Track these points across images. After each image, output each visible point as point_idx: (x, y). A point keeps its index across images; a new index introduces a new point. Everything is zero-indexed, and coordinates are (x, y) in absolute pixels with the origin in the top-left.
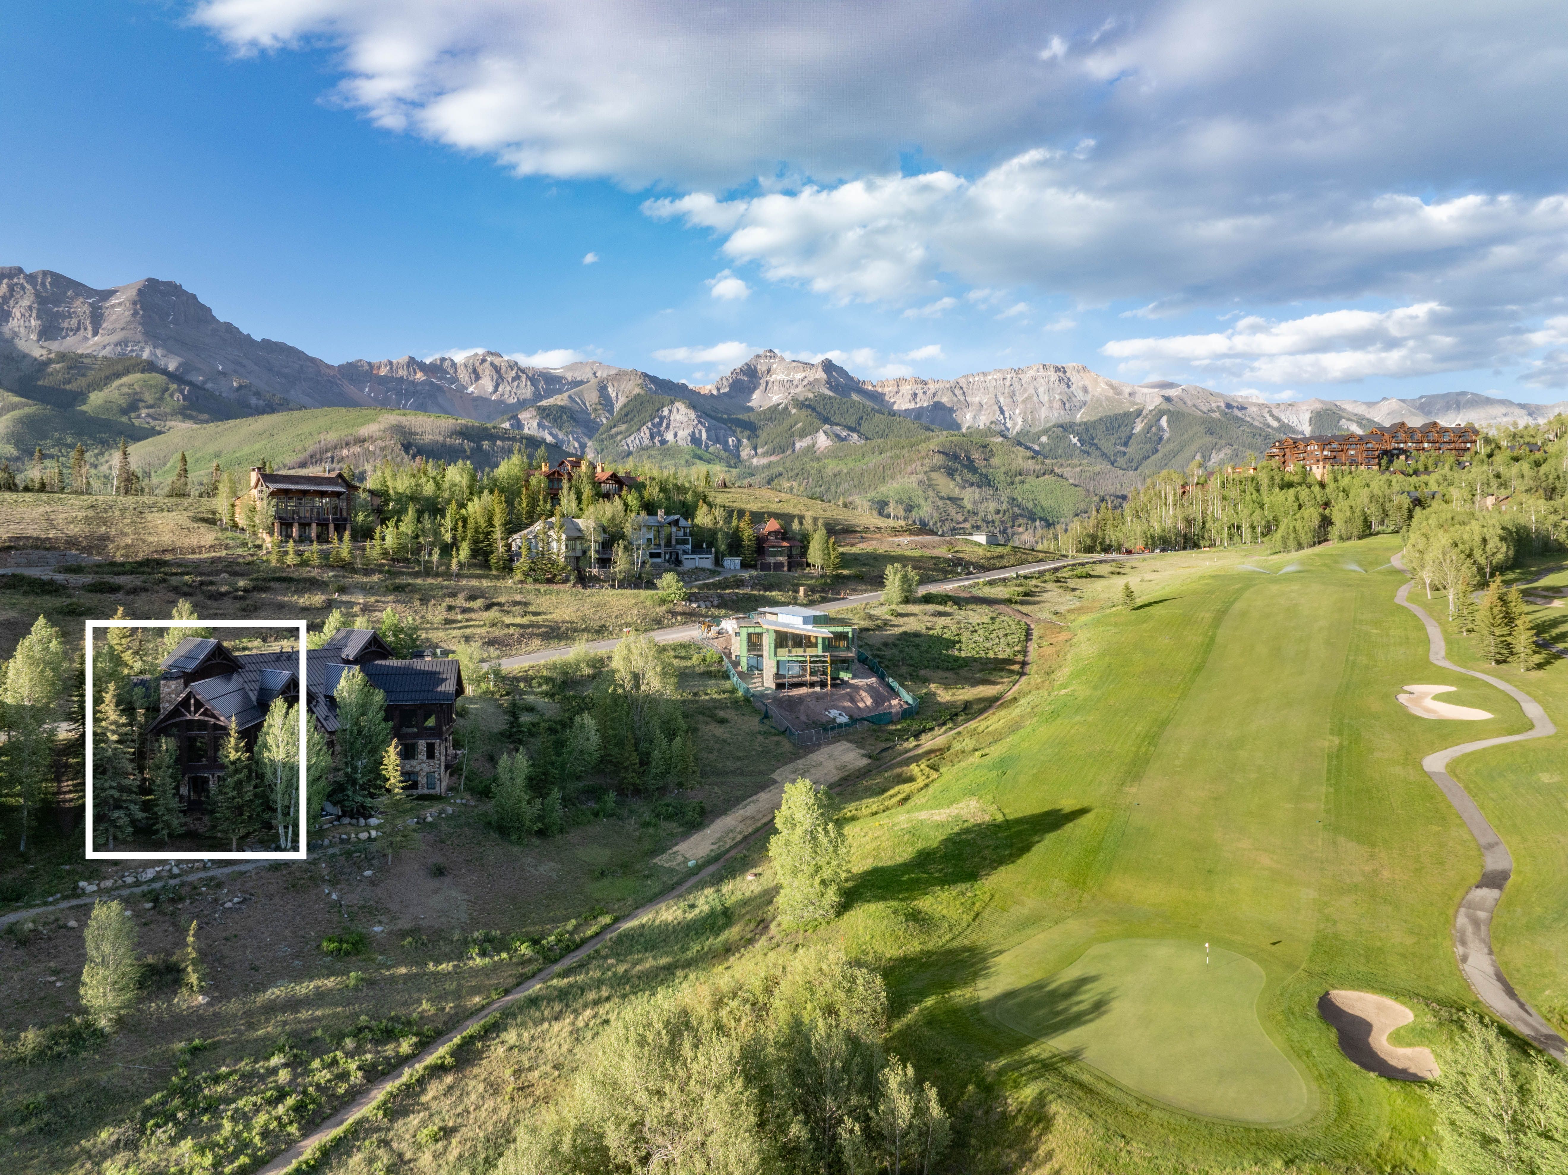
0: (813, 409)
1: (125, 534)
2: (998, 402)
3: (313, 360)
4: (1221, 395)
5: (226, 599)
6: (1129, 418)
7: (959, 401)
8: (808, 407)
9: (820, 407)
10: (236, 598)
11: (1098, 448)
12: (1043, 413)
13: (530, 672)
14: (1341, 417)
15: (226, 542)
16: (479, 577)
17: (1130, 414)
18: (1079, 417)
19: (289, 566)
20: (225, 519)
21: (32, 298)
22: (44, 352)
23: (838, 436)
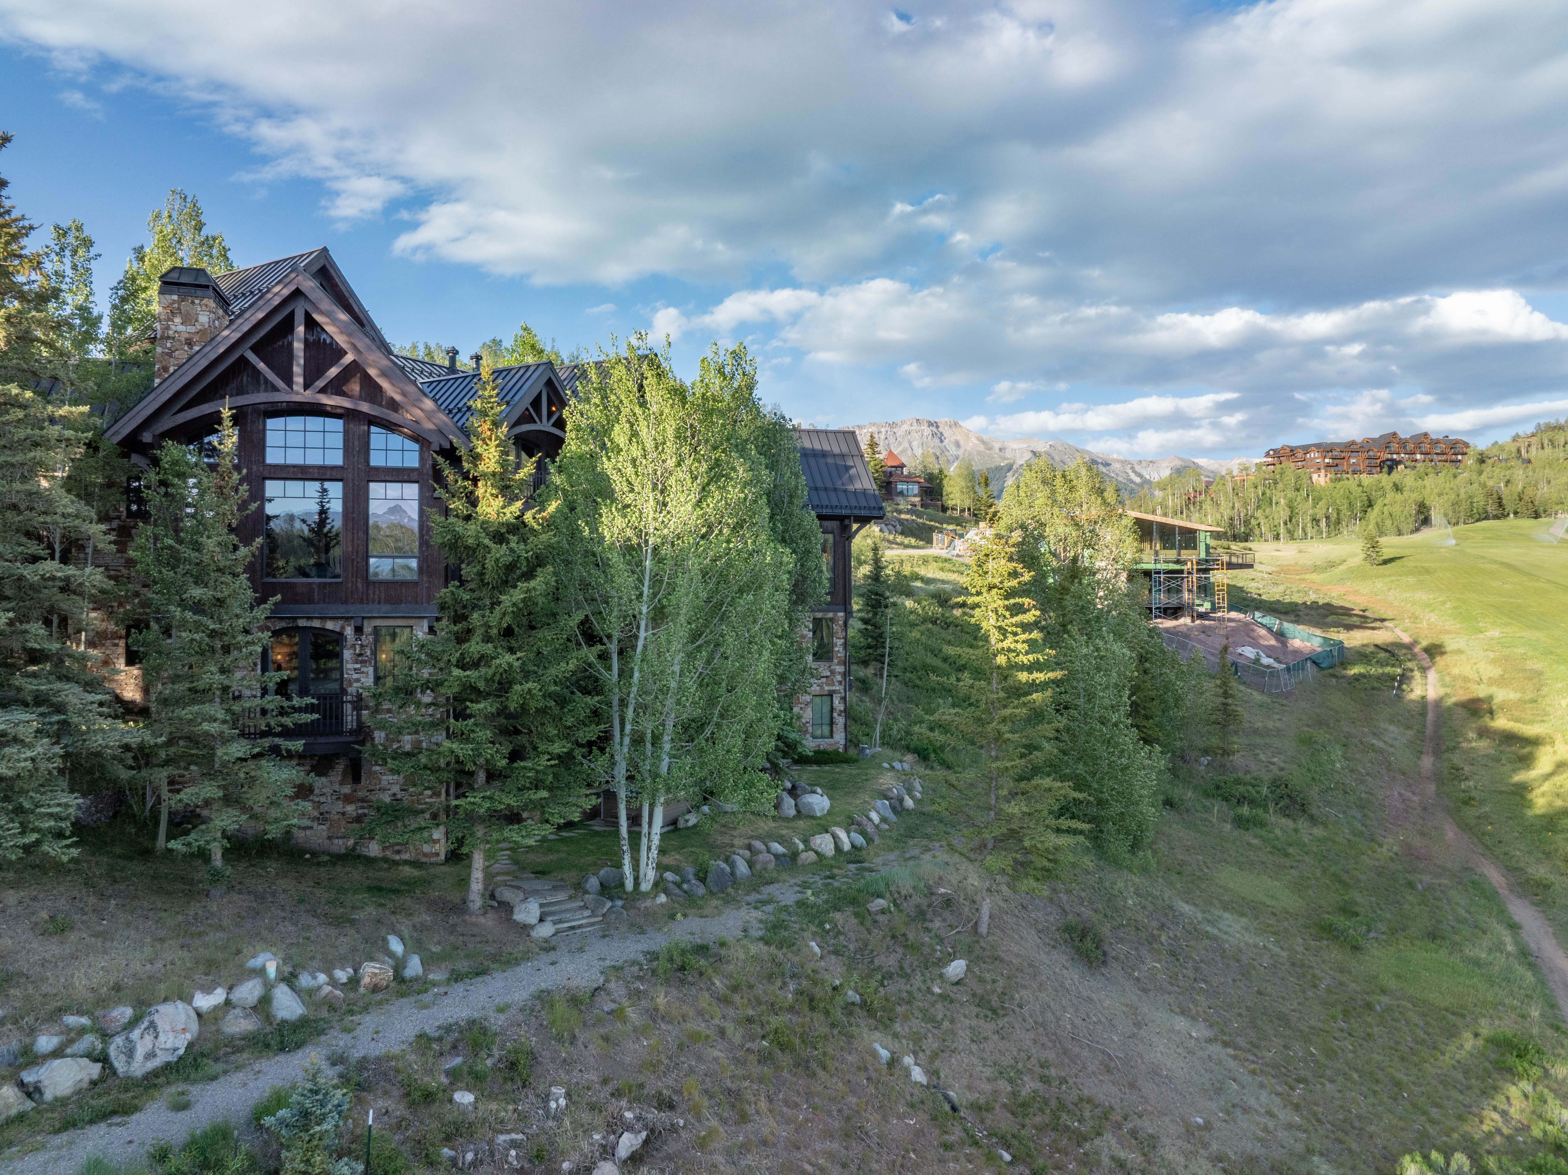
6: (1000, 472)
17: (1002, 468)
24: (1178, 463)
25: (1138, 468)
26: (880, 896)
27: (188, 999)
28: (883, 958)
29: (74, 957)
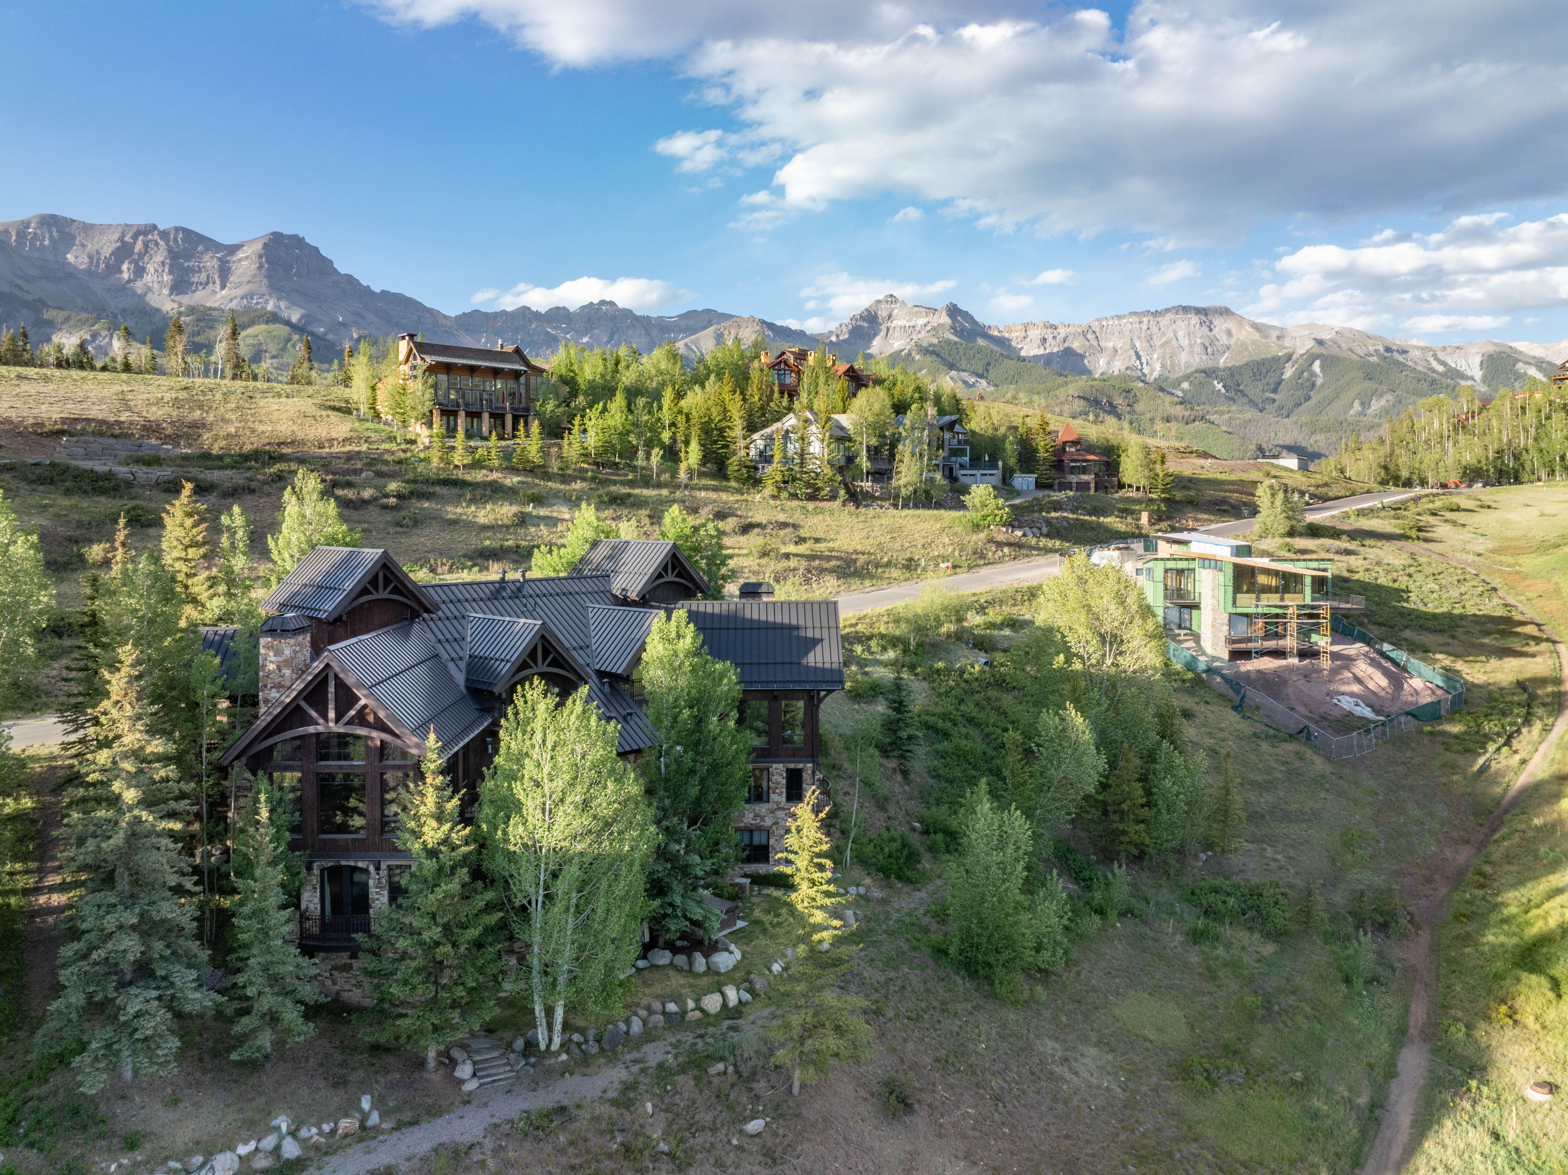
0: (938, 355)
1: (228, 421)
2: (1133, 347)
3: (430, 311)
4: (1381, 338)
5: (371, 507)
6: (1275, 364)
7: (1092, 346)
8: (933, 352)
9: (945, 353)
10: (385, 507)
11: (1244, 395)
12: (1183, 358)
13: (860, 628)
14: (1517, 361)
15: (366, 434)
16: (715, 489)
17: (1279, 358)
18: (1222, 362)
19: (456, 467)
20: (364, 408)
21: (165, 253)
22: (175, 305)
23: (965, 382)
24: (1491, 349)
25: (1441, 356)
26: (722, 1059)
27: (233, 1149)
28: (702, 1115)
29: (180, 1121)
